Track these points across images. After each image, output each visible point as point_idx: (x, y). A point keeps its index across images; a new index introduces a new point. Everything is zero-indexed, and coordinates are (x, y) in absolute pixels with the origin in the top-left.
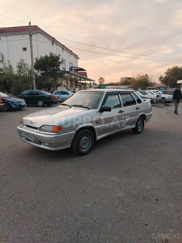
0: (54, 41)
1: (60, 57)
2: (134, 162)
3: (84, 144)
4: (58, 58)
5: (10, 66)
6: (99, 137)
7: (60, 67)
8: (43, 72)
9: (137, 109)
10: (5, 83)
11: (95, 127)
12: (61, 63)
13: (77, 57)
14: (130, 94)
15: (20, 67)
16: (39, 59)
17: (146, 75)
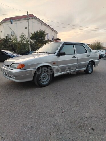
0: (42, 23)
1: (45, 32)
2: (80, 93)
3: (43, 79)
4: (44, 32)
5: (16, 37)
6: (56, 75)
7: (45, 38)
8: (36, 41)
9: (88, 56)
10: (12, 46)
11: (53, 67)
12: (46, 35)
13: (56, 32)
14: (83, 45)
15: (21, 38)
16: (33, 33)
17: (99, 42)
